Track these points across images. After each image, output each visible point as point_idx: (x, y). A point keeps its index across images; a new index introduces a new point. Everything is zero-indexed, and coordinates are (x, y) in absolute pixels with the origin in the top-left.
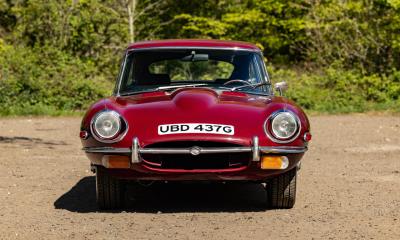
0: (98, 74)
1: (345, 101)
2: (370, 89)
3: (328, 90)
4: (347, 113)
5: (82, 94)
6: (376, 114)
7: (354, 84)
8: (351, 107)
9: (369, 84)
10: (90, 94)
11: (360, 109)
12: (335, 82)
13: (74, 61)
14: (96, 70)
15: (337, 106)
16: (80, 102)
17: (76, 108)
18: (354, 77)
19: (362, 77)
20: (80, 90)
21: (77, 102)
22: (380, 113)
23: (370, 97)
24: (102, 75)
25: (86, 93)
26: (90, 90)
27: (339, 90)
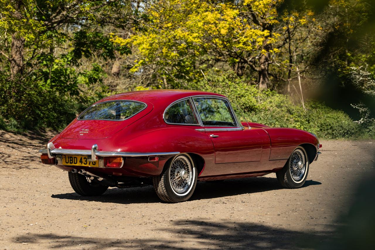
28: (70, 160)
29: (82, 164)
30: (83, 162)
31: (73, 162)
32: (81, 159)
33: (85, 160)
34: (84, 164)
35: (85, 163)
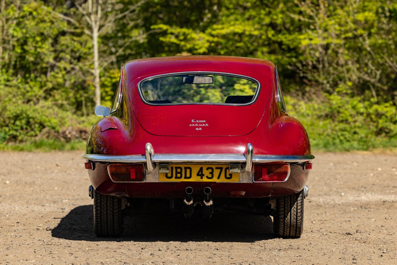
0: (45, 98)
1: (347, 135)
2: (381, 121)
3: (328, 121)
4: (347, 150)
5: (18, 123)
6: (383, 153)
7: (362, 114)
8: (355, 144)
9: (379, 115)
10: (28, 123)
11: (366, 145)
12: (339, 112)
13: (14, 82)
14: (41, 93)
15: (337, 141)
16: (15, 133)
17: (9, 140)
18: (361, 105)
19: (371, 105)
20: (17, 117)
21: (11, 132)
22: (388, 151)
23: (379, 132)
24: (51, 99)
25: (24, 121)
26: (28, 118)
27: (342, 121)
28: (177, 173)
29: (202, 178)
30: (206, 175)
31: (183, 176)
32: (201, 169)
33: (210, 170)
34: (208, 177)
35: (210, 176)
